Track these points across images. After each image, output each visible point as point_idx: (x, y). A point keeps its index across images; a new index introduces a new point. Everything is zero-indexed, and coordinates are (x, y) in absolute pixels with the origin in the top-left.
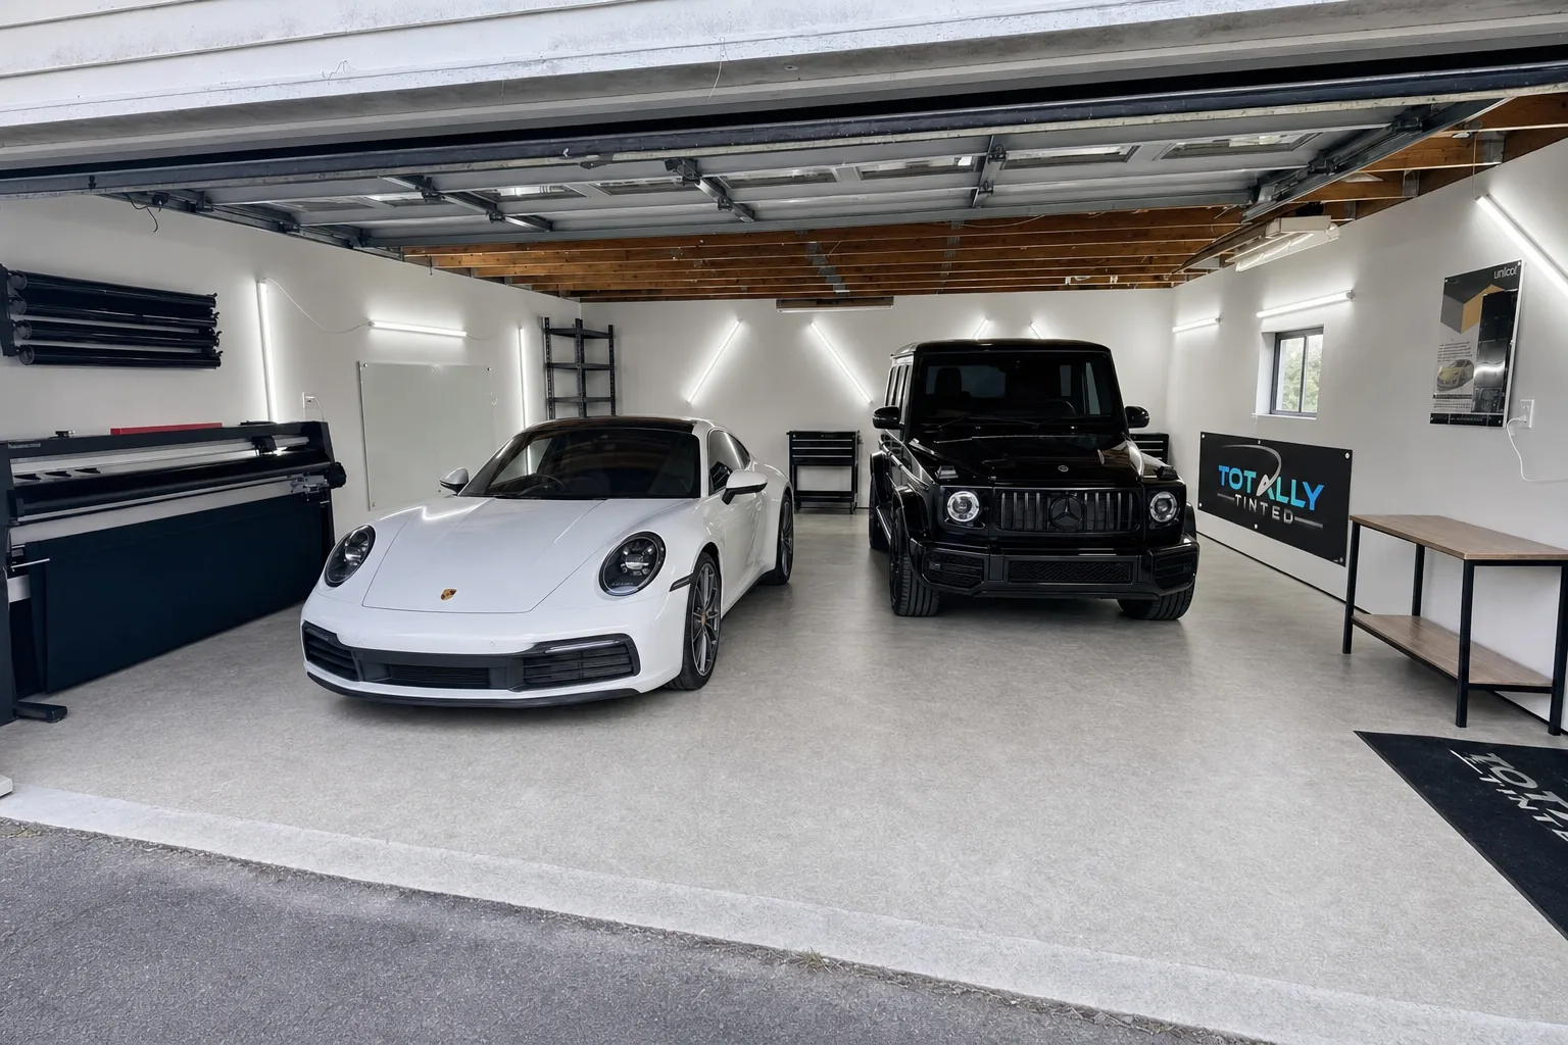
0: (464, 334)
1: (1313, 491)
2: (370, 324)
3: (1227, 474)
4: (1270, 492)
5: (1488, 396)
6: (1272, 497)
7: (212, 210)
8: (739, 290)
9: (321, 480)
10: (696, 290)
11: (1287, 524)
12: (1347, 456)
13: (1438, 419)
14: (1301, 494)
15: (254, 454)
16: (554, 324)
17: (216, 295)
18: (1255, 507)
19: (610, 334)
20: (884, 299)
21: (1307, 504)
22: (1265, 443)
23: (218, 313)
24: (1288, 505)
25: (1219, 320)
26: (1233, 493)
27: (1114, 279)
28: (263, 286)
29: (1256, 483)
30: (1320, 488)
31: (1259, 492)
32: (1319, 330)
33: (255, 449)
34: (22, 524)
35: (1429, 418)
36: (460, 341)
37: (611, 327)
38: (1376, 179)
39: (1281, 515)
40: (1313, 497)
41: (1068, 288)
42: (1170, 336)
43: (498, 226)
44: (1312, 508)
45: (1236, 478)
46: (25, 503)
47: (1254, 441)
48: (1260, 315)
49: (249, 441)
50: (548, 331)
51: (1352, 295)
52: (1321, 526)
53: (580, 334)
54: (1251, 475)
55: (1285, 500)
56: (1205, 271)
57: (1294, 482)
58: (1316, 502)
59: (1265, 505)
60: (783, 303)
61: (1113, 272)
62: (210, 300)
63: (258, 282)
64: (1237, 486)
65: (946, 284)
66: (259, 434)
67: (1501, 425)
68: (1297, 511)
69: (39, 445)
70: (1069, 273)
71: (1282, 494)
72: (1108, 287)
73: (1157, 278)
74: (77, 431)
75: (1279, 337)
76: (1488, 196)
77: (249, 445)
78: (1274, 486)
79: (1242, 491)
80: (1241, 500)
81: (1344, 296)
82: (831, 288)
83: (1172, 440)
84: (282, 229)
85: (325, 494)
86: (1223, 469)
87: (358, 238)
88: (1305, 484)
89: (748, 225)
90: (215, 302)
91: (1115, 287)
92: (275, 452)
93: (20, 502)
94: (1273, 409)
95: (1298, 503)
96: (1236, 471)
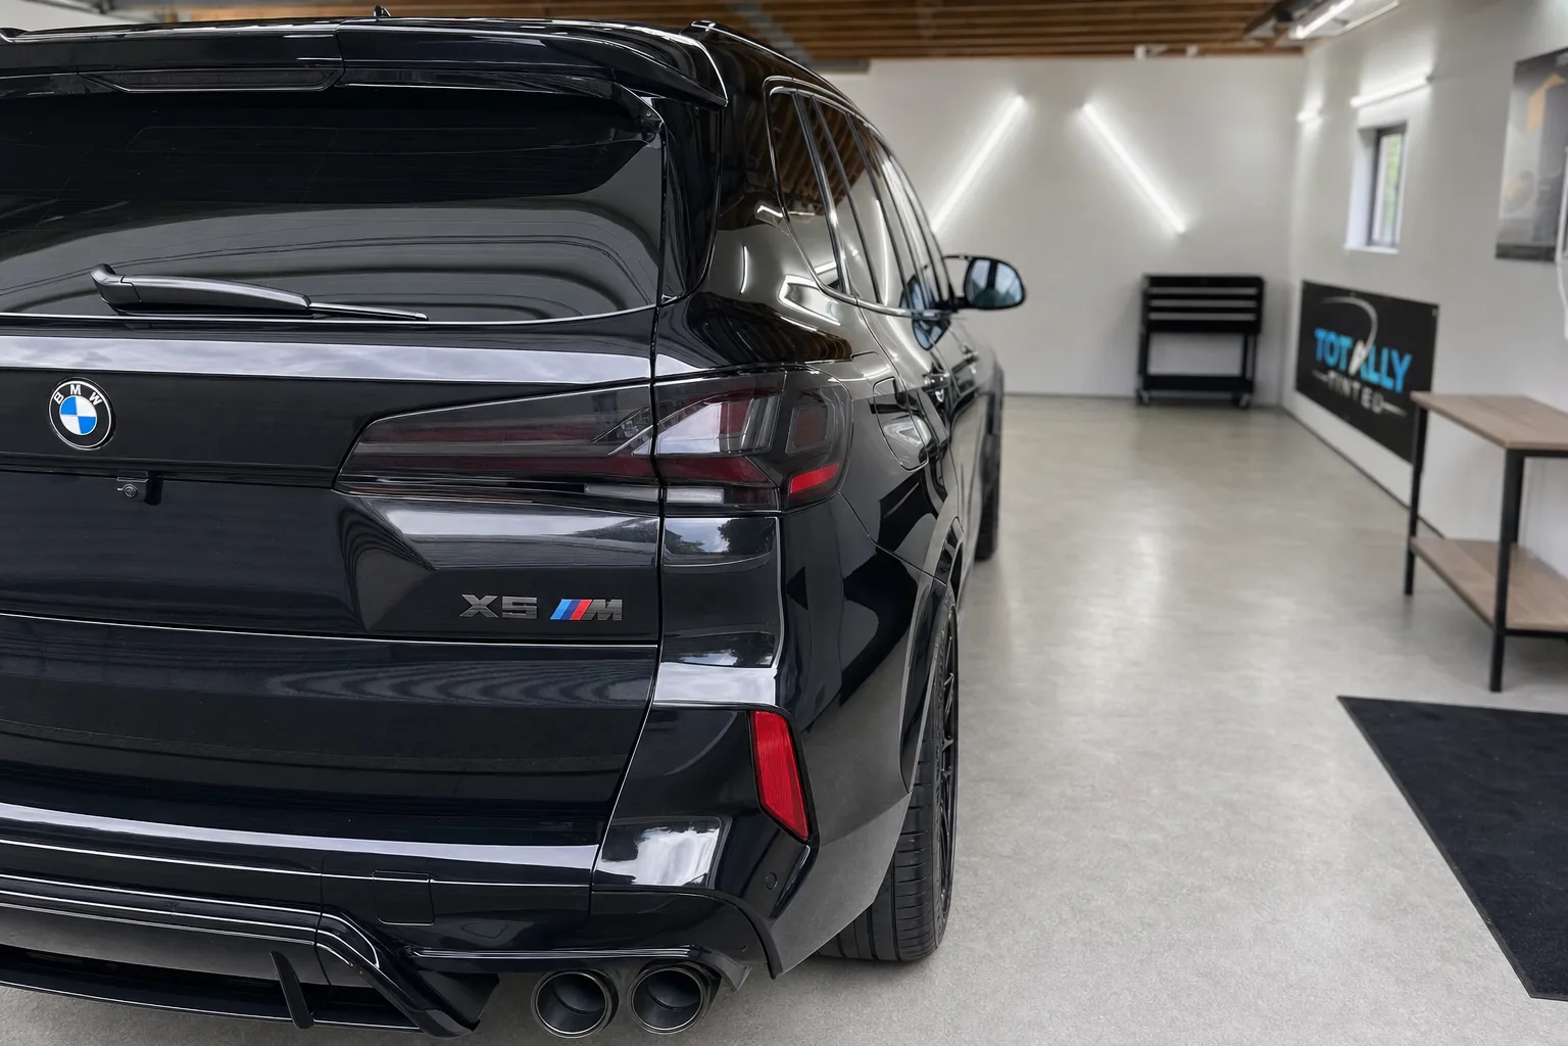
1: (1401, 364)
3: (1323, 343)
4: (1364, 368)
6: (1365, 375)
11: (1377, 413)
12: (1433, 313)
13: (1502, 252)
14: (1391, 373)
18: (1348, 390)
21: (1395, 384)
22: (1361, 295)
24: (1379, 386)
25: (1322, 111)
26: (1328, 370)
29: (1350, 354)
30: (1407, 359)
31: (1353, 369)
32: (1404, 128)
35: (1493, 251)
39: (1372, 400)
40: (1400, 372)
44: (1398, 388)
45: (1331, 349)
48: (1354, 102)
51: (1430, 79)
54: (1346, 342)
55: (1373, 377)
57: (1385, 353)
58: (1403, 380)
59: (1357, 385)
64: (1333, 361)
67: (1554, 260)
68: (1386, 394)
71: (1374, 370)
75: (1378, 135)
78: (1366, 359)
79: (1338, 368)
80: (1337, 381)
81: (1422, 81)
83: (1269, 290)
86: (1320, 335)
88: (1394, 354)
94: (1370, 241)
95: (1388, 383)
96: (1332, 337)
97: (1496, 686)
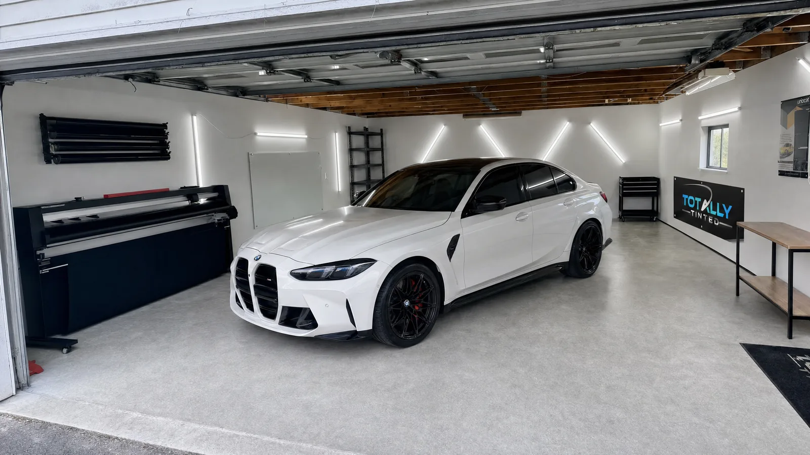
0: (306, 137)
1: (727, 209)
2: (255, 134)
3: (687, 199)
4: (708, 209)
5: (800, 163)
6: (708, 212)
7: (159, 81)
8: (444, 110)
9: (225, 215)
10: (422, 111)
11: (716, 225)
12: (742, 191)
13: (782, 173)
14: (722, 210)
15: (187, 203)
16: (353, 130)
17: (167, 123)
18: (701, 217)
19: (381, 134)
20: (517, 113)
21: (725, 216)
22: (705, 183)
23: (168, 132)
24: (716, 216)
25: (681, 120)
26: (690, 209)
27: (630, 100)
28: (195, 118)
29: (701, 204)
30: (730, 207)
31: (702, 210)
32: (727, 126)
33: (188, 200)
34: (48, 247)
35: (778, 173)
36: (305, 140)
37: (382, 130)
38: (749, 50)
39: (713, 221)
40: (727, 212)
41: (606, 105)
42: (658, 128)
43: (308, 84)
44: (727, 217)
45: (691, 202)
46: (51, 237)
47: (699, 182)
48: (700, 118)
49: (184, 196)
50: (350, 133)
51: (740, 108)
52: (731, 227)
53: (367, 134)
54: (699, 200)
55: (714, 213)
56: (675, 95)
57: (718, 204)
58: (729, 214)
59: (705, 216)
60: (466, 115)
61: (629, 97)
62: (165, 126)
63: (192, 115)
64: (692, 206)
65: (548, 104)
66: (191, 193)
67: (807, 177)
68: (720, 219)
69: (64, 205)
70: (608, 98)
71: (713, 210)
72: (628, 104)
73: (651, 99)
74: (86, 196)
75: (710, 129)
76: (804, 59)
77: (185, 198)
78: (709, 206)
79: (695, 208)
80: (694, 213)
81: (737, 109)
82: (489, 108)
83: (661, 181)
84: (199, 89)
85: (227, 222)
86: (685, 196)
87: (241, 92)
88: (724, 205)
89: (434, 80)
90: (167, 126)
91: (631, 104)
92: (199, 202)
93: (48, 237)
94: (708, 166)
95: (720, 215)
96: (691, 198)
97: (790, 337)
